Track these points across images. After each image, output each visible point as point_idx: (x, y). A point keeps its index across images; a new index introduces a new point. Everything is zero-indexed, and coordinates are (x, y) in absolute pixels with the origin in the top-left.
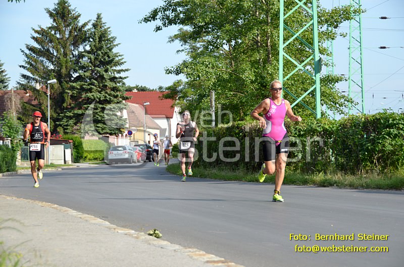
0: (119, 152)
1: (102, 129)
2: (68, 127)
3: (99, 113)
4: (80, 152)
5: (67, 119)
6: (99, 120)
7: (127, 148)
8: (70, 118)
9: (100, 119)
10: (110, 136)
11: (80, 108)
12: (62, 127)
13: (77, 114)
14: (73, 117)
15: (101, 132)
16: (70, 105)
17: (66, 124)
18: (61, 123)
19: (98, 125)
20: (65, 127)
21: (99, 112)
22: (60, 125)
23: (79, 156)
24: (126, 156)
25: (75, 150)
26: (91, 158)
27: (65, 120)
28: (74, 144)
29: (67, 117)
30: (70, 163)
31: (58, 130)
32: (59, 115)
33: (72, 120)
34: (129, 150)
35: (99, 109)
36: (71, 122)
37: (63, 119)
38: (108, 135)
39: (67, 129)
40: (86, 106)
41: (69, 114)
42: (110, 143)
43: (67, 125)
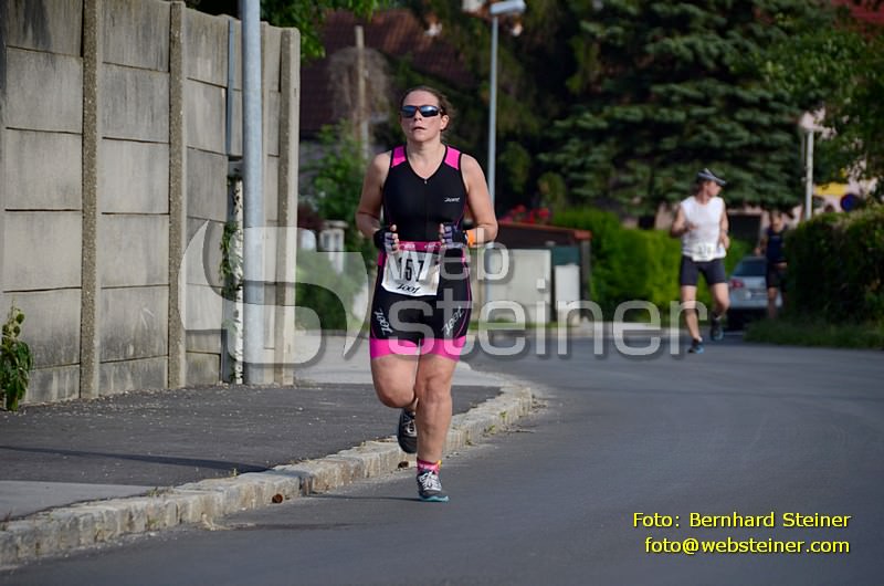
2: (589, 176)
8: (598, 136)
11: (642, 97)
14: (609, 132)
17: (578, 162)
18: (560, 157)
20: (574, 175)
29: (584, 134)
31: (544, 186)
32: (550, 126)
33: (604, 148)
36: (599, 155)
37: (566, 139)
39: (581, 183)
40: (660, 89)
41: (589, 120)
43: (582, 168)
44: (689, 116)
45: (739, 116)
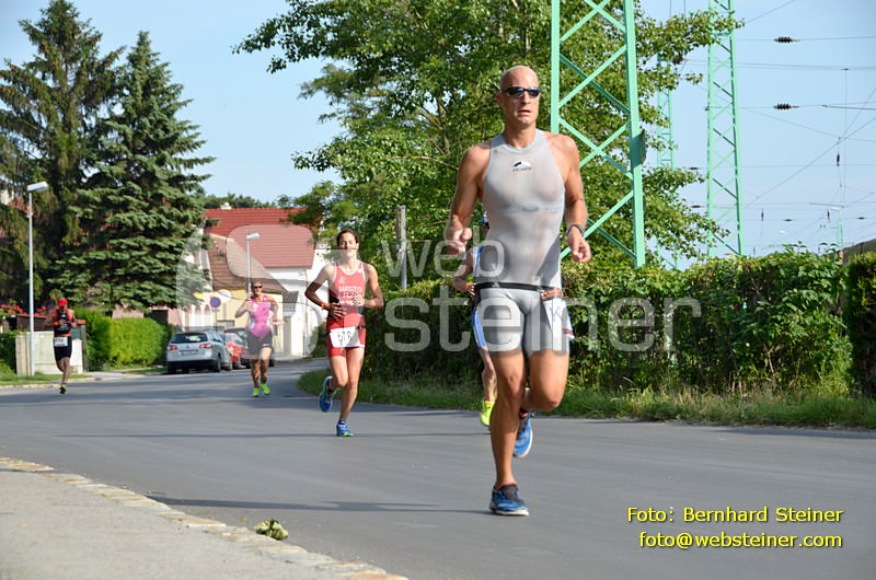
0: (190, 345)
1: (153, 295)
2: (76, 290)
3: (144, 258)
4: (103, 345)
5: (72, 271)
6: (145, 274)
7: (209, 337)
8: (80, 269)
9: (146, 270)
10: (170, 310)
11: (102, 247)
12: (63, 291)
13: (95, 259)
14: (87, 266)
15: (150, 301)
16: (79, 239)
17: (70, 283)
18: (60, 280)
19: (142, 286)
20: (68, 290)
21: (146, 255)
22: (57, 286)
23: (101, 354)
24: (208, 355)
25: (91, 342)
26: (129, 359)
27: (67, 274)
28: (89, 329)
29: (73, 268)
30: (80, 371)
31: (53, 296)
32: (54, 264)
33: (84, 274)
34: (215, 340)
35: (145, 248)
36: (82, 278)
37: (62, 271)
38: (165, 308)
39: (72, 294)
40: (114, 242)
41: (75, 260)
42: (171, 325)
43: (72, 286)
44: (131, 257)
45: (158, 256)
